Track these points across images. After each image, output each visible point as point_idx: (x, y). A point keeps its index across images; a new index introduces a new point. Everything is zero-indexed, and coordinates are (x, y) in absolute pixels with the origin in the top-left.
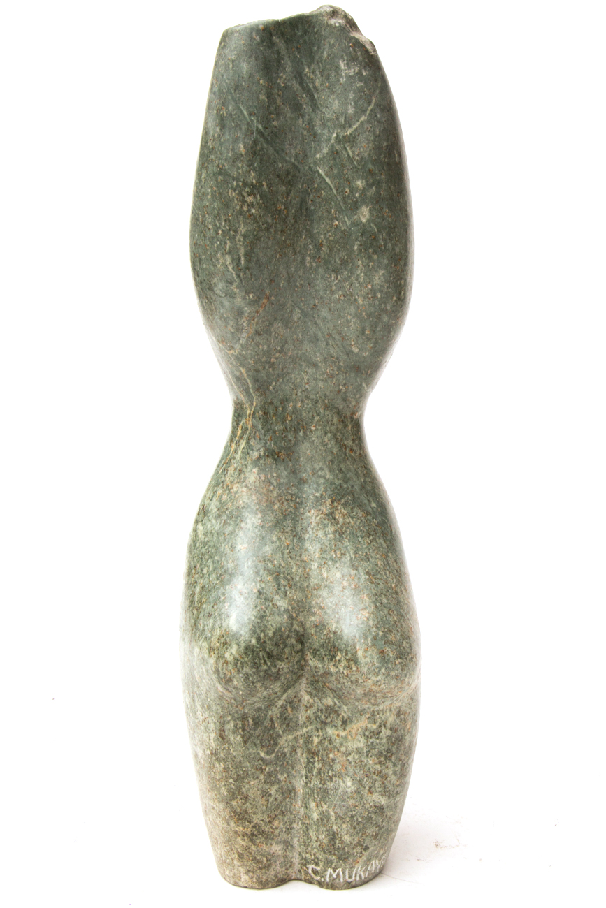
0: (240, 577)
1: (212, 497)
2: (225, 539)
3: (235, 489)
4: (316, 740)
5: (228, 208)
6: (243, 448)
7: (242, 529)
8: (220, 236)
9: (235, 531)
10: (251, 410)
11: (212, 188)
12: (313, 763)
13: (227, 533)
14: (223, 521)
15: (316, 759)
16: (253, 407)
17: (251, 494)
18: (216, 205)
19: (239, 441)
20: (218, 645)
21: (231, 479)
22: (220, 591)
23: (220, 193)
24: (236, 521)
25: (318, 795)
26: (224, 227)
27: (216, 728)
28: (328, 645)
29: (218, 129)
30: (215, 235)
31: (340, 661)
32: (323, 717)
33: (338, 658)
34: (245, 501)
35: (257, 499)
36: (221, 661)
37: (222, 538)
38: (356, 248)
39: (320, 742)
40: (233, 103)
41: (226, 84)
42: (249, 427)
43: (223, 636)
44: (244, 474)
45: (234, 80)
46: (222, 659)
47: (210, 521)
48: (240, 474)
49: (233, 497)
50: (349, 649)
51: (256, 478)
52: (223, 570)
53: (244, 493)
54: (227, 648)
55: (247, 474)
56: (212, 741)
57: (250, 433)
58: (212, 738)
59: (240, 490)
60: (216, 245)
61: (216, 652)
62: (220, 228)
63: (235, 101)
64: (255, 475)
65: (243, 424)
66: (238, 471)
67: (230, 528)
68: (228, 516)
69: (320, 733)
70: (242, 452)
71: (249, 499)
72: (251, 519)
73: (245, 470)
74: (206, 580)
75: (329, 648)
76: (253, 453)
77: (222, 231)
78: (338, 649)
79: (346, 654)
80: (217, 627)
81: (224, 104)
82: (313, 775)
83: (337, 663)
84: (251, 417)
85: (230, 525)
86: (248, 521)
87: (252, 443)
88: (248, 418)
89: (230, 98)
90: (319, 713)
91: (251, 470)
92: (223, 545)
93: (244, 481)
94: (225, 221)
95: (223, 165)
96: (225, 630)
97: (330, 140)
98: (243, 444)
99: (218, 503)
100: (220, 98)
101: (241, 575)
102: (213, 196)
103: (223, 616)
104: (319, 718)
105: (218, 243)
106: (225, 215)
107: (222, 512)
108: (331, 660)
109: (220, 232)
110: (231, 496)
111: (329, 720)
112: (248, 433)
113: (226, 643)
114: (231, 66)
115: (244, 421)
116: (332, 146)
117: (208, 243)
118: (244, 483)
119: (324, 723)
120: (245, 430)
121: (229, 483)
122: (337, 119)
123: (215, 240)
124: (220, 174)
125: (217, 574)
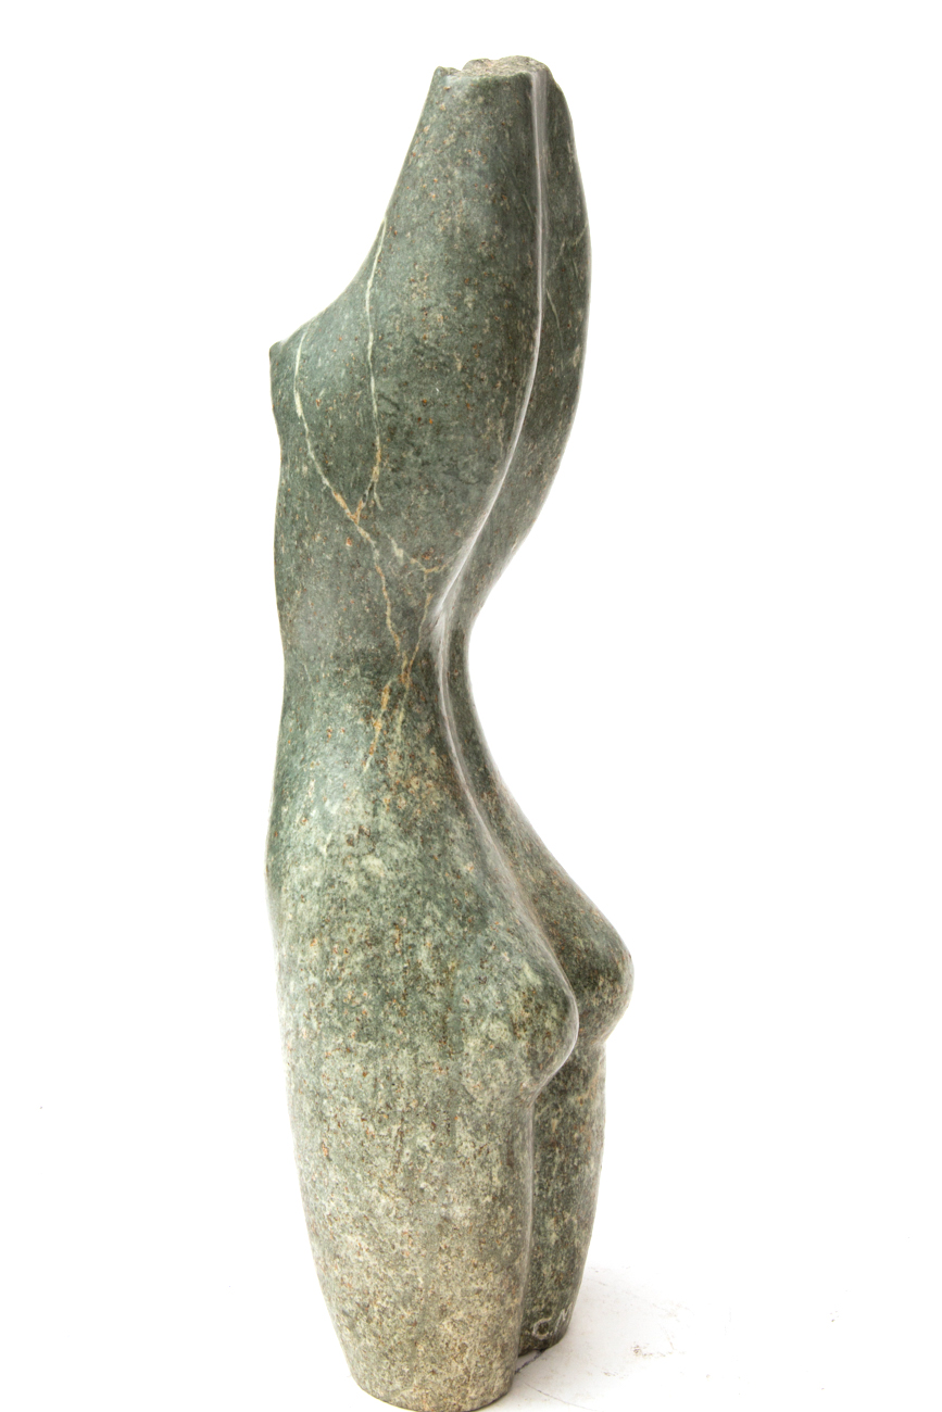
0: (494, 911)
1: (375, 810)
2: (438, 865)
3: (416, 787)
4: (555, 1122)
5: (515, 348)
6: (404, 722)
7: (453, 841)
8: (497, 390)
9: (446, 848)
10: (409, 660)
11: (492, 317)
12: (552, 1159)
13: (436, 855)
14: (419, 840)
15: (557, 1150)
16: (415, 654)
17: (442, 788)
18: (498, 344)
19: (390, 713)
20: (527, 1015)
21: (400, 772)
22: (479, 941)
23: (506, 326)
24: (439, 833)
25: (558, 1204)
26: (507, 376)
27: (501, 1154)
28: (585, 972)
29: (497, 229)
30: (489, 389)
31: (603, 986)
32: (561, 1084)
33: (600, 984)
34: (438, 799)
35: (451, 791)
36: (541, 1037)
37: (432, 865)
38: (562, 403)
39: (562, 1123)
40: (515, 191)
41: (504, 161)
42: (407, 686)
43: (531, 1000)
44: (421, 760)
45: (514, 156)
46: (542, 1033)
47: (392, 846)
48: (413, 763)
49: (418, 800)
50: (609, 966)
51: (438, 762)
52: (463, 909)
53: (433, 789)
54: (545, 1014)
55: (424, 759)
56: (495, 1179)
57: (410, 697)
58: (495, 1174)
59: (424, 784)
60: (488, 404)
61: (528, 1027)
62: (500, 378)
63: (518, 188)
64: (436, 757)
65: (393, 684)
66: (407, 758)
67: (437, 846)
68: (422, 829)
69: (561, 1110)
70: (403, 728)
71: (441, 795)
72: (456, 824)
73: (419, 753)
74: (438, 934)
75: (587, 974)
76: (422, 725)
77: (503, 382)
78: (600, 972)
79: (609, 975)
80: (511, 991)
81: (504, 192)
82: (552, 1178)
83: (600, 992)
84: (409, 670)
85: (433, 841)
86: (455, 827)
87: (417, 711)
88: (403, 673)
89: (512, 183)
90: (556, 1082)
91: (428, 752)
92: (440, 874)
93: (424, 771)
94: (509, 367)
95: (511, 284)
96: (529, 990)
97: (558, 251)
98: (400, 716)
99: (393, 816)
100: (497, 182)
101: (492, 907)
102: (493, 329)
103: (511, 972)
104: (556, 1088)
105: (493, 401)
106: (510, 359)
107: (410, 827)
108: (593, 989)
109: (499, 384)
110: (414, 798)
111: (570, 1084)
112: (405, 696)
113: (541, 1007)
114: (507, 135)
115: (395, 679)
116: (561, 260)
117: (475, 401)
118: (426, 774)
119: (564, 1092)
120: (397, 694)
121: (398, 779)
122: (566, 222)
123: (489, 396)
124: (506, 296)
125: (456, 918)
